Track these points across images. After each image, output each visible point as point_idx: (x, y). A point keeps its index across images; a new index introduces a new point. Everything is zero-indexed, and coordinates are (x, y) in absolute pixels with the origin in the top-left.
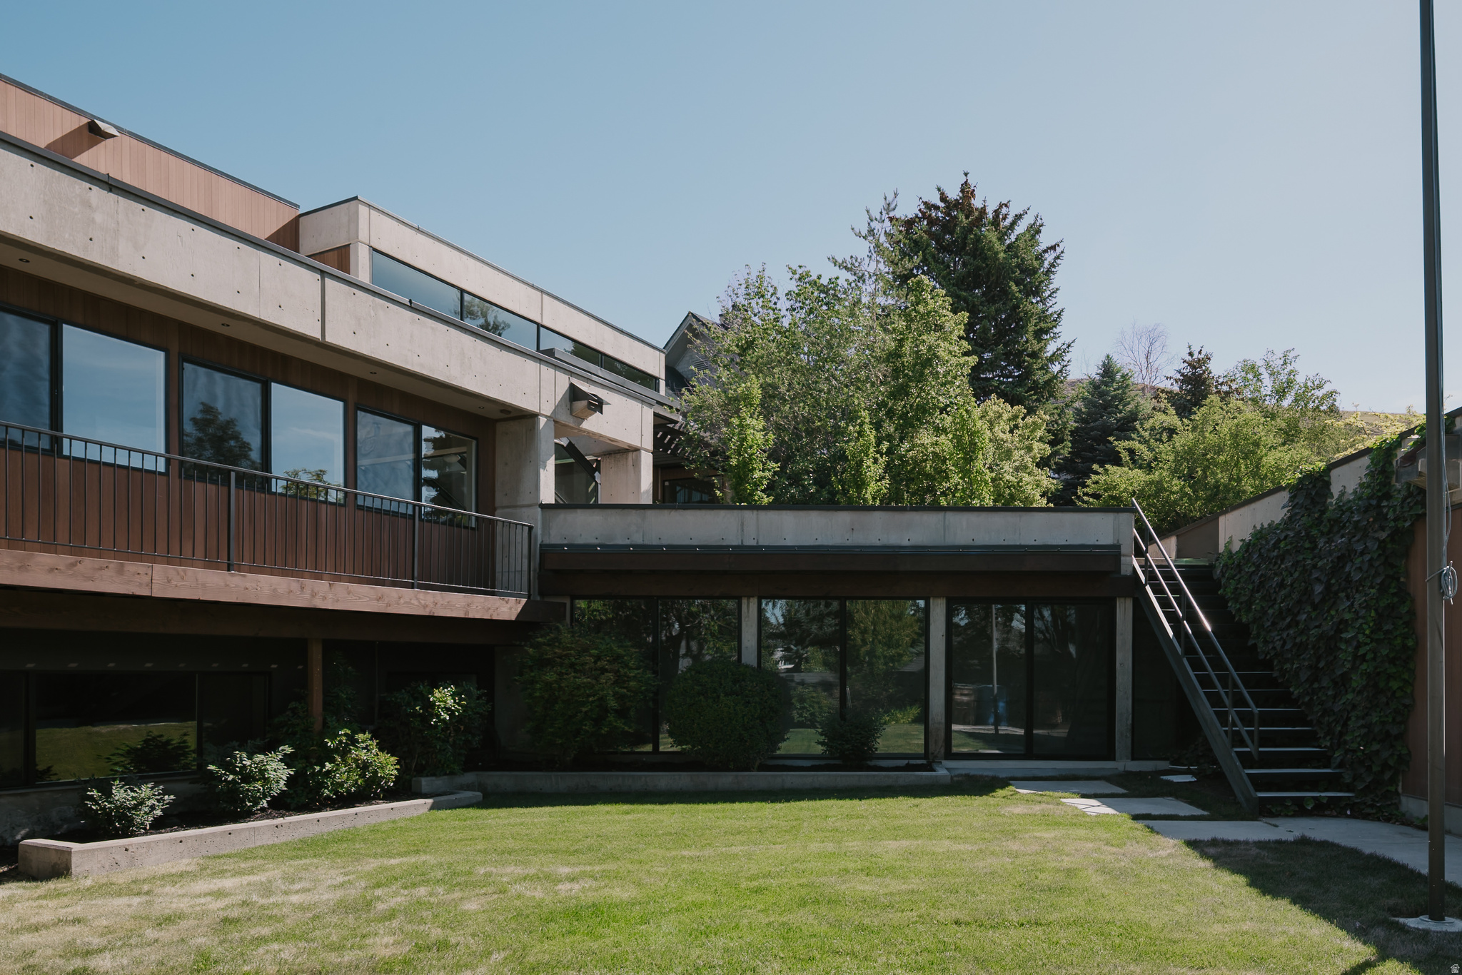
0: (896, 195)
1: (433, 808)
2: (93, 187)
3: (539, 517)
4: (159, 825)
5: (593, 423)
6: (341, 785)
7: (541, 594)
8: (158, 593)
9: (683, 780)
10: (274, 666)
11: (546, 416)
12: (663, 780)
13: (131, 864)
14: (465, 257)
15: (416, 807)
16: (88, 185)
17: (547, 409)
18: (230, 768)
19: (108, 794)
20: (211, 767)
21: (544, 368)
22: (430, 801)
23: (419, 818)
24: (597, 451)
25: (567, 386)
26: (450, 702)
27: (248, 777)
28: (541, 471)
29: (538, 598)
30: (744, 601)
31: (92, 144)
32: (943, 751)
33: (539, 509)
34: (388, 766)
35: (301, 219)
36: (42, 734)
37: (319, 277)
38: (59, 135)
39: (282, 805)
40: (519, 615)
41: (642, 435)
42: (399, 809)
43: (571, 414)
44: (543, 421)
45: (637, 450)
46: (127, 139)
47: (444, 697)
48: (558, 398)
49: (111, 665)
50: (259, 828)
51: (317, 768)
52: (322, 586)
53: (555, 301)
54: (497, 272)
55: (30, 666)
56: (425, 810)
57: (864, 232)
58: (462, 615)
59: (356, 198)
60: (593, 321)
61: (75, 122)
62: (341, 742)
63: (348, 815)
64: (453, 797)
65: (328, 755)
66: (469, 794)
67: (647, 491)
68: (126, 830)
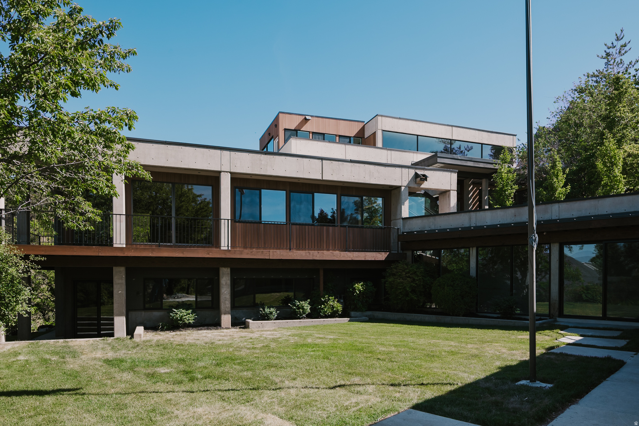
0: (622, 31)
1: (349, 321)
2: (262, 155)
3: (402, 223)
4: (277, 319)
5: (426, 185)
6: (326, 312)
7: (402, 249)
8: (271, 258)
9: (433, 318)
10: (315, 276)
11: (405, 186)
12: (427, 317)
13: (263, 327)
14: (418, 123)
15: (344, 320)
16: (261, 155)
17: (405, 184)
18: (294, 305)
19: (264, 310)
20: (289, 304)
21: (403, 169)
22: (349, 319)
23: (344, 324)
24: (438, 193)
25: (414, 173)
26: (360, 287)
27: (299, 308)
28: (402, 206)
29: (401, 252)
30: (471, 249)
31: (306, 123)
32: (557, 313)
33: (402, 220)
34: (339, 306)
35: (365, 126)
36: (257, 295)
37: (321, 161)
38: (298, 124)
39: (309, 316)
40: (386, 258)
41: (451, 185)
42: (338, 320)
43: (416, 183)
44: (403, 188)
45: (449, 191)
46: (315, 118)
47: (359, 286)
48: (410, 179)
49: (272, 277)
50: (295, 322)
51: (320, 307)
52: (316, 252)
53: (459, 128)
54: (432, 125)
55: (254, 277)
56: (347, 321)
57: (604, 55)
58: (363, 259)
59: (377, 115)
60: (477, 132)
61: (302, 118)
62: (326, 299)
63: (321, 321)
64: (357, 318)
65: (323, 303)
66: (364, 318)
67: (454, 207)
68: (268, 319)
